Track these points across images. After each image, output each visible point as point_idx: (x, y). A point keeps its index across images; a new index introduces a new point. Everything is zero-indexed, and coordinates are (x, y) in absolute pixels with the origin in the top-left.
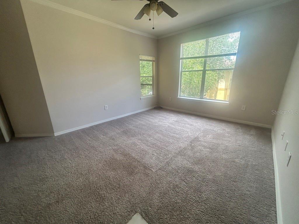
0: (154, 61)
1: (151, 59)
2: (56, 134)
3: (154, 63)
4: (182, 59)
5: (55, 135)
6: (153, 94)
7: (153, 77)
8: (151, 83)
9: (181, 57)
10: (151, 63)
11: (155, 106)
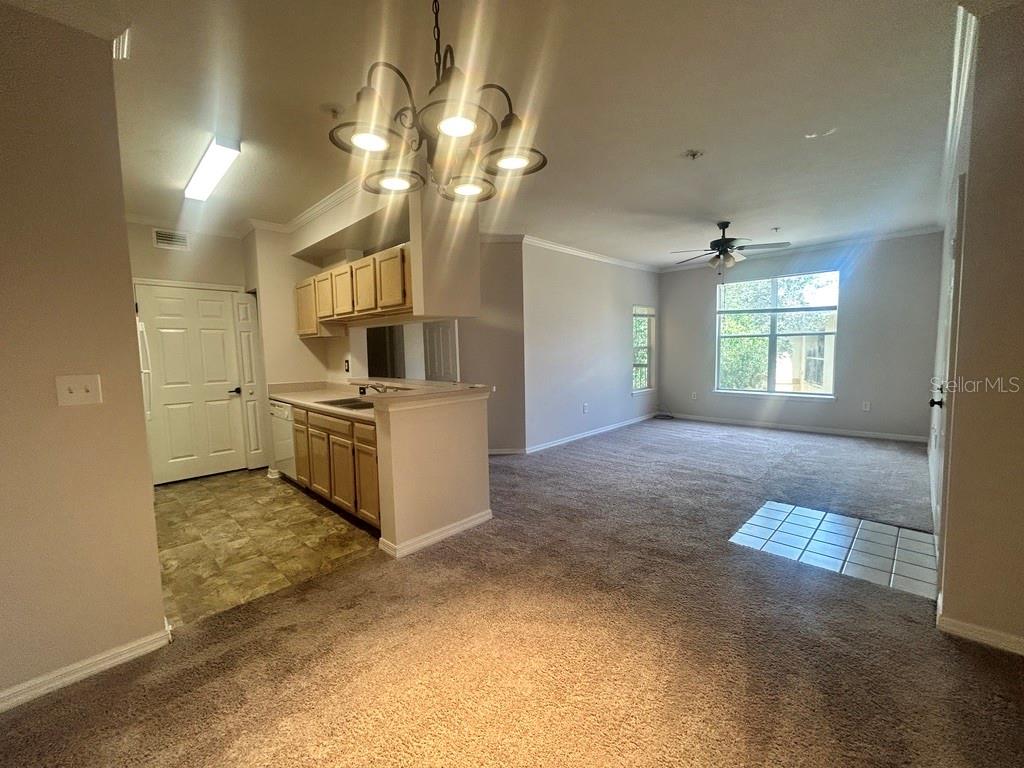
0: (653, 316)
1: (646, 313)
2: (529, 450)
3: (653, 319)
4: (720, 312)
5: (528, 452)
6: (649, 386)
7: (649, 348)
8: (646, 362)
9: (718, 309)
10: (646, 319)
11: (653, 414)
